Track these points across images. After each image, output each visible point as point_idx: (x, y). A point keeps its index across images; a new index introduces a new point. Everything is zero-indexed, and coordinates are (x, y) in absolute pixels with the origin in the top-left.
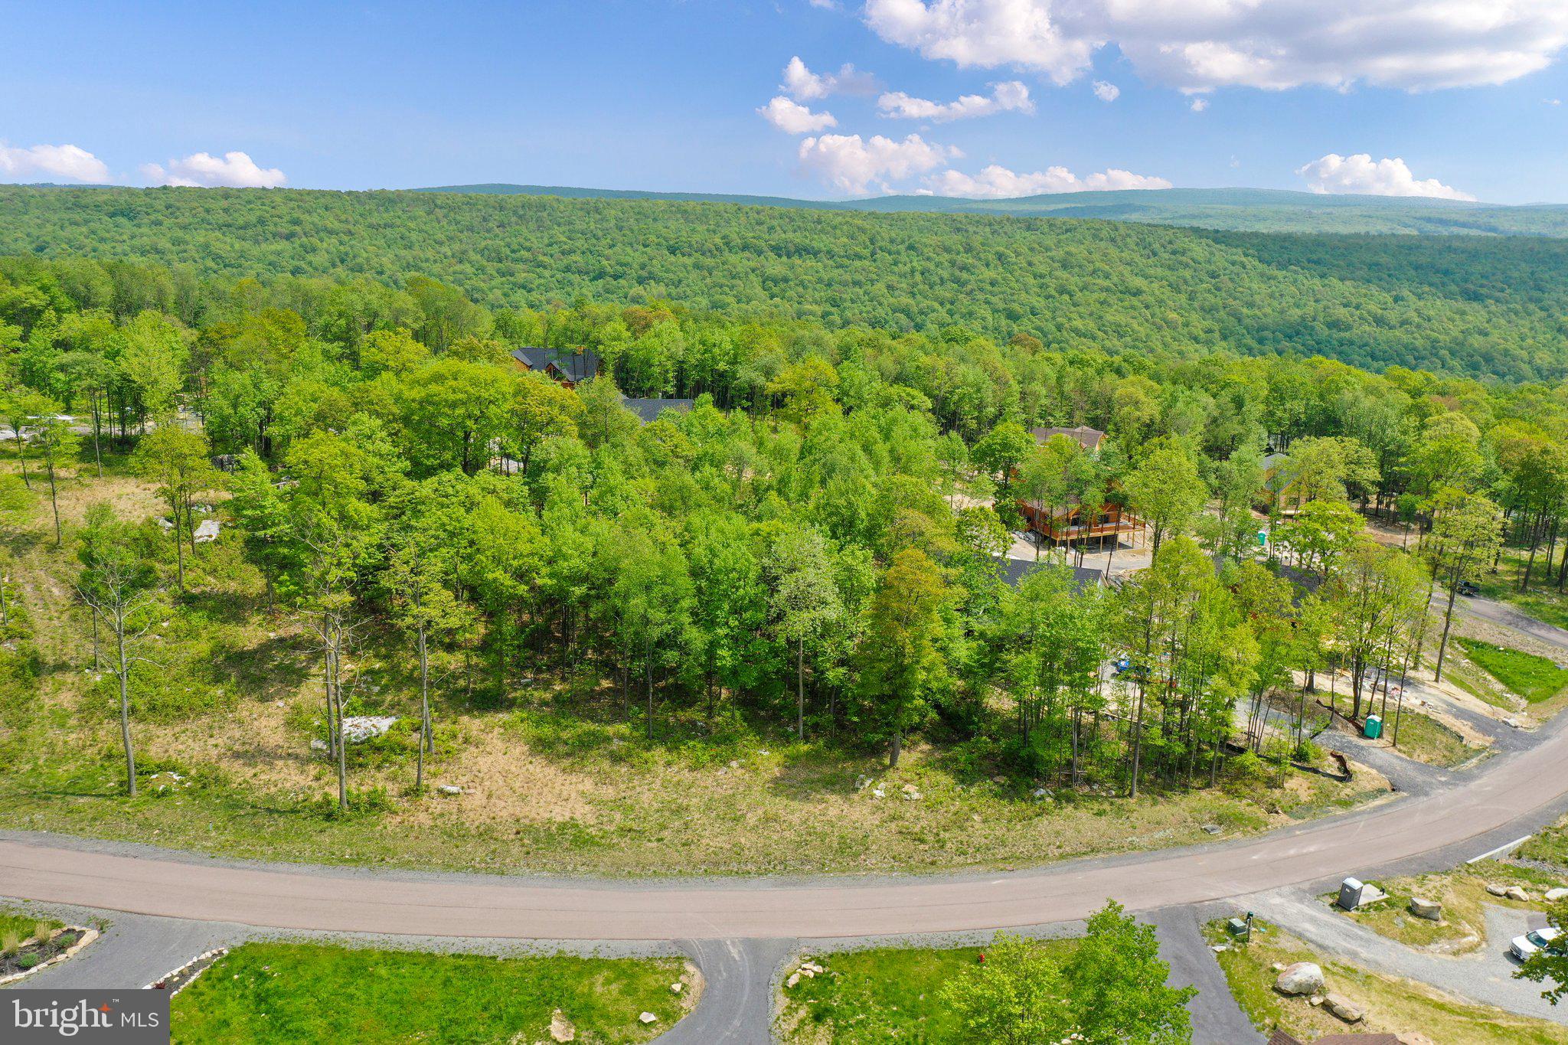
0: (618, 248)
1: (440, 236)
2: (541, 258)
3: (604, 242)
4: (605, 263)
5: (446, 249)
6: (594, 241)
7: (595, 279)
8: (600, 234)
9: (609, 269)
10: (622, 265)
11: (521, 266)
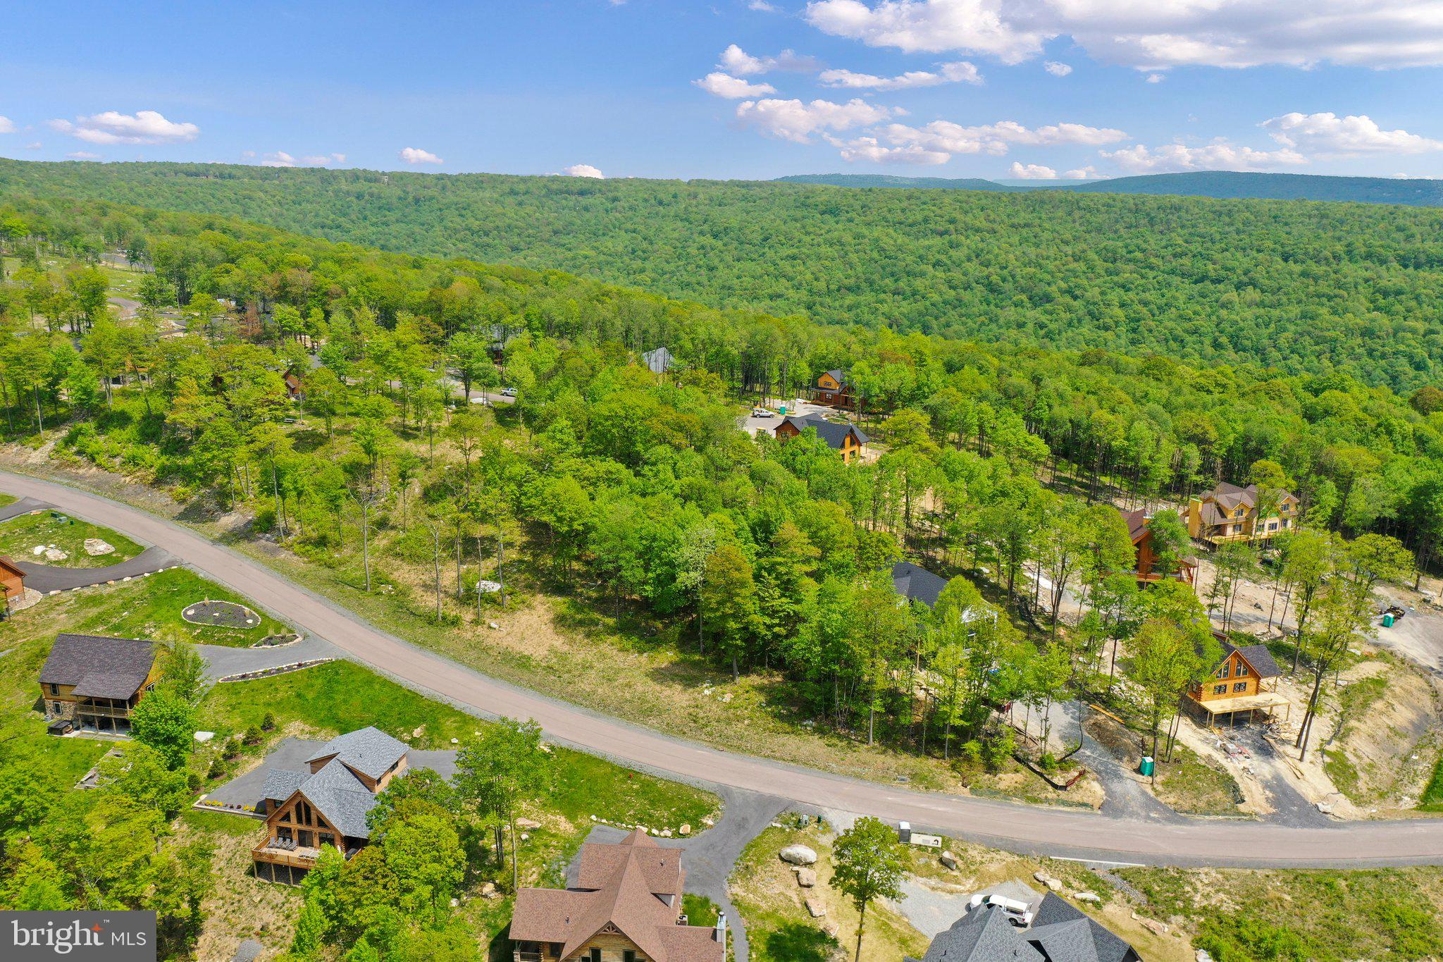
0: (1228, 254)
1: (1068, 236)
2: (1153, 260)
3: (1218, 246)
4: (1210, 267)
5: (1069, 250)
6: (1210, 244)
7: (1196, 282)
8: (1218, 237)
9: (1212, 274)
10: (1227, 269)
11: (1131, 266)
